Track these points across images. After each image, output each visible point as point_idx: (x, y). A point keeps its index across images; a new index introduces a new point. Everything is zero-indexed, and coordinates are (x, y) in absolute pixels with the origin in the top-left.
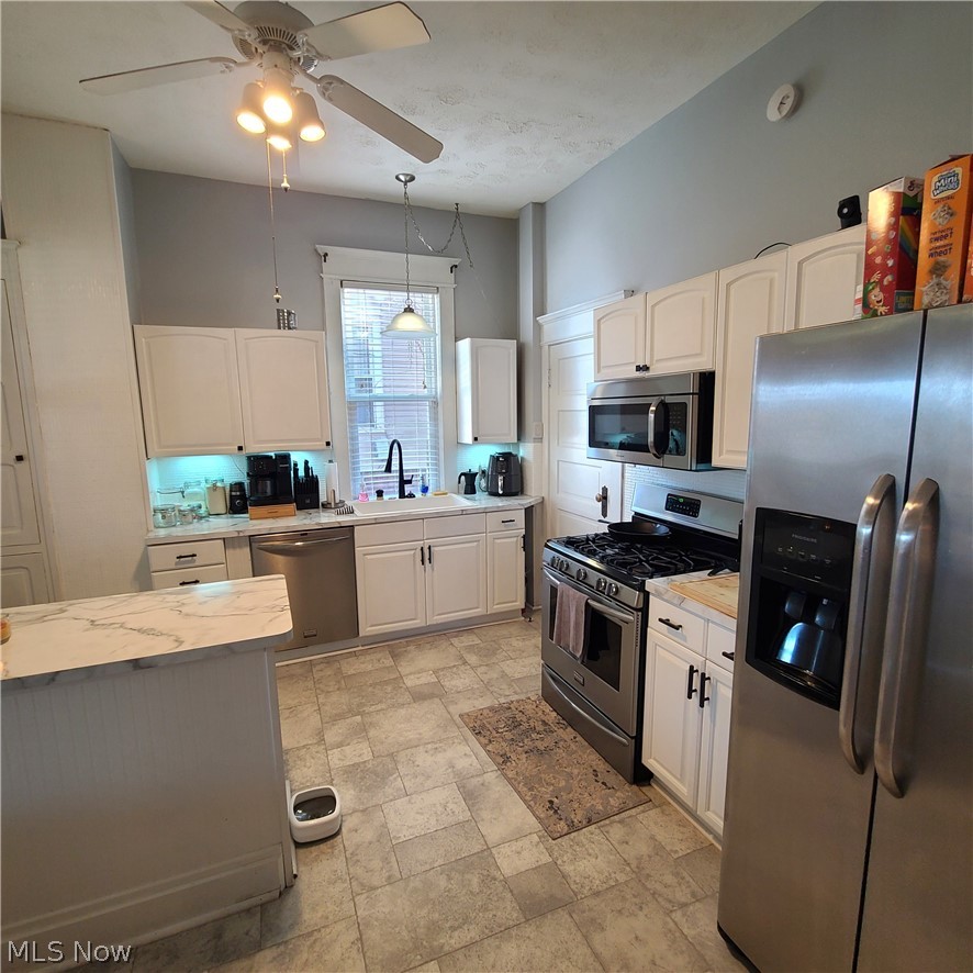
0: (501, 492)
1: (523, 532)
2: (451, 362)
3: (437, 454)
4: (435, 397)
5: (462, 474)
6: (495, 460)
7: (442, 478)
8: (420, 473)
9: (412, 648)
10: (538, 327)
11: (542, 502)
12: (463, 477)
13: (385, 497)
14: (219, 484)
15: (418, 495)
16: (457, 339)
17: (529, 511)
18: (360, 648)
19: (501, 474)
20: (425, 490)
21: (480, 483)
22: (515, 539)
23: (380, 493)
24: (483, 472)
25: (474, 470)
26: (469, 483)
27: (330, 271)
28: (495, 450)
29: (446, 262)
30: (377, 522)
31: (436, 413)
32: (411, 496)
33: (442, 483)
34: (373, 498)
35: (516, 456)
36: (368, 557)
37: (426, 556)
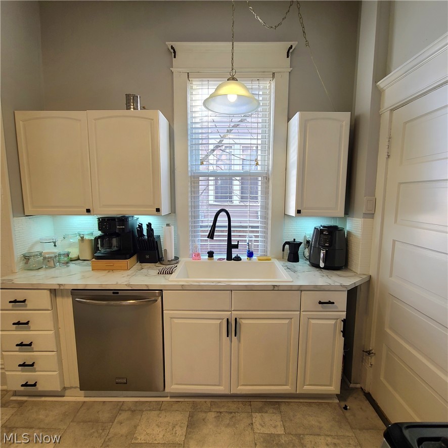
0: (322, 265)
1: (343, 315)
2: (282, 141)
3: (266, 223)
4: (267, 173)
5: (287, 243)
6: (319, 232)
7: (269, 244)
8: (247, 239)
9: (211, 416)
10: (378, 94)
11: (369, 282)
12: (287, 246)
13: (216, 257)
14: (86, 237)
15: (244, 257)
16: (289, 119)
17: (352, 294)
18: (168, 399)
19: (324, 247)
20: (250, 255)
21: (303, 251)
22: (333, 322)
23: (211, 254)
24: (308, 242)
25: (298, 240)
26: (293, 252)
27: (179, 65)
28: (319, 223)
29: (284, 46)
30: (183, 288)
31: (267, 188)
32: (238, 259)
33: (269, 248)
34: (205, 257)
35: (342, 230)
36: (176, 321)
37: (232, 328)
